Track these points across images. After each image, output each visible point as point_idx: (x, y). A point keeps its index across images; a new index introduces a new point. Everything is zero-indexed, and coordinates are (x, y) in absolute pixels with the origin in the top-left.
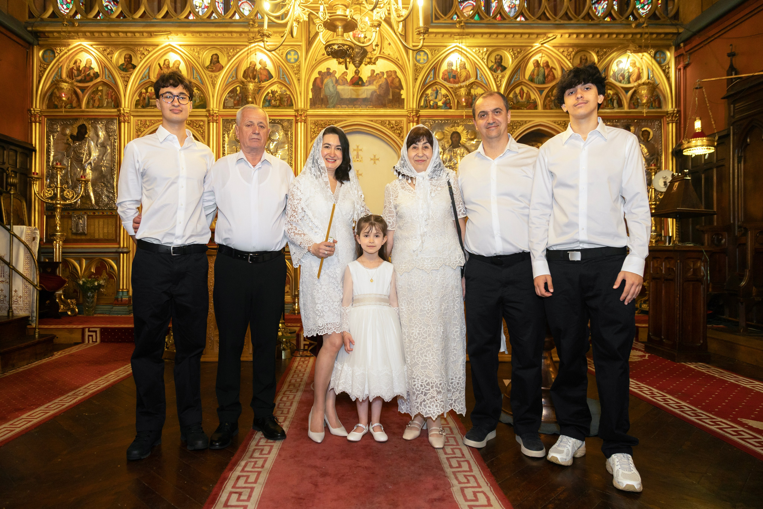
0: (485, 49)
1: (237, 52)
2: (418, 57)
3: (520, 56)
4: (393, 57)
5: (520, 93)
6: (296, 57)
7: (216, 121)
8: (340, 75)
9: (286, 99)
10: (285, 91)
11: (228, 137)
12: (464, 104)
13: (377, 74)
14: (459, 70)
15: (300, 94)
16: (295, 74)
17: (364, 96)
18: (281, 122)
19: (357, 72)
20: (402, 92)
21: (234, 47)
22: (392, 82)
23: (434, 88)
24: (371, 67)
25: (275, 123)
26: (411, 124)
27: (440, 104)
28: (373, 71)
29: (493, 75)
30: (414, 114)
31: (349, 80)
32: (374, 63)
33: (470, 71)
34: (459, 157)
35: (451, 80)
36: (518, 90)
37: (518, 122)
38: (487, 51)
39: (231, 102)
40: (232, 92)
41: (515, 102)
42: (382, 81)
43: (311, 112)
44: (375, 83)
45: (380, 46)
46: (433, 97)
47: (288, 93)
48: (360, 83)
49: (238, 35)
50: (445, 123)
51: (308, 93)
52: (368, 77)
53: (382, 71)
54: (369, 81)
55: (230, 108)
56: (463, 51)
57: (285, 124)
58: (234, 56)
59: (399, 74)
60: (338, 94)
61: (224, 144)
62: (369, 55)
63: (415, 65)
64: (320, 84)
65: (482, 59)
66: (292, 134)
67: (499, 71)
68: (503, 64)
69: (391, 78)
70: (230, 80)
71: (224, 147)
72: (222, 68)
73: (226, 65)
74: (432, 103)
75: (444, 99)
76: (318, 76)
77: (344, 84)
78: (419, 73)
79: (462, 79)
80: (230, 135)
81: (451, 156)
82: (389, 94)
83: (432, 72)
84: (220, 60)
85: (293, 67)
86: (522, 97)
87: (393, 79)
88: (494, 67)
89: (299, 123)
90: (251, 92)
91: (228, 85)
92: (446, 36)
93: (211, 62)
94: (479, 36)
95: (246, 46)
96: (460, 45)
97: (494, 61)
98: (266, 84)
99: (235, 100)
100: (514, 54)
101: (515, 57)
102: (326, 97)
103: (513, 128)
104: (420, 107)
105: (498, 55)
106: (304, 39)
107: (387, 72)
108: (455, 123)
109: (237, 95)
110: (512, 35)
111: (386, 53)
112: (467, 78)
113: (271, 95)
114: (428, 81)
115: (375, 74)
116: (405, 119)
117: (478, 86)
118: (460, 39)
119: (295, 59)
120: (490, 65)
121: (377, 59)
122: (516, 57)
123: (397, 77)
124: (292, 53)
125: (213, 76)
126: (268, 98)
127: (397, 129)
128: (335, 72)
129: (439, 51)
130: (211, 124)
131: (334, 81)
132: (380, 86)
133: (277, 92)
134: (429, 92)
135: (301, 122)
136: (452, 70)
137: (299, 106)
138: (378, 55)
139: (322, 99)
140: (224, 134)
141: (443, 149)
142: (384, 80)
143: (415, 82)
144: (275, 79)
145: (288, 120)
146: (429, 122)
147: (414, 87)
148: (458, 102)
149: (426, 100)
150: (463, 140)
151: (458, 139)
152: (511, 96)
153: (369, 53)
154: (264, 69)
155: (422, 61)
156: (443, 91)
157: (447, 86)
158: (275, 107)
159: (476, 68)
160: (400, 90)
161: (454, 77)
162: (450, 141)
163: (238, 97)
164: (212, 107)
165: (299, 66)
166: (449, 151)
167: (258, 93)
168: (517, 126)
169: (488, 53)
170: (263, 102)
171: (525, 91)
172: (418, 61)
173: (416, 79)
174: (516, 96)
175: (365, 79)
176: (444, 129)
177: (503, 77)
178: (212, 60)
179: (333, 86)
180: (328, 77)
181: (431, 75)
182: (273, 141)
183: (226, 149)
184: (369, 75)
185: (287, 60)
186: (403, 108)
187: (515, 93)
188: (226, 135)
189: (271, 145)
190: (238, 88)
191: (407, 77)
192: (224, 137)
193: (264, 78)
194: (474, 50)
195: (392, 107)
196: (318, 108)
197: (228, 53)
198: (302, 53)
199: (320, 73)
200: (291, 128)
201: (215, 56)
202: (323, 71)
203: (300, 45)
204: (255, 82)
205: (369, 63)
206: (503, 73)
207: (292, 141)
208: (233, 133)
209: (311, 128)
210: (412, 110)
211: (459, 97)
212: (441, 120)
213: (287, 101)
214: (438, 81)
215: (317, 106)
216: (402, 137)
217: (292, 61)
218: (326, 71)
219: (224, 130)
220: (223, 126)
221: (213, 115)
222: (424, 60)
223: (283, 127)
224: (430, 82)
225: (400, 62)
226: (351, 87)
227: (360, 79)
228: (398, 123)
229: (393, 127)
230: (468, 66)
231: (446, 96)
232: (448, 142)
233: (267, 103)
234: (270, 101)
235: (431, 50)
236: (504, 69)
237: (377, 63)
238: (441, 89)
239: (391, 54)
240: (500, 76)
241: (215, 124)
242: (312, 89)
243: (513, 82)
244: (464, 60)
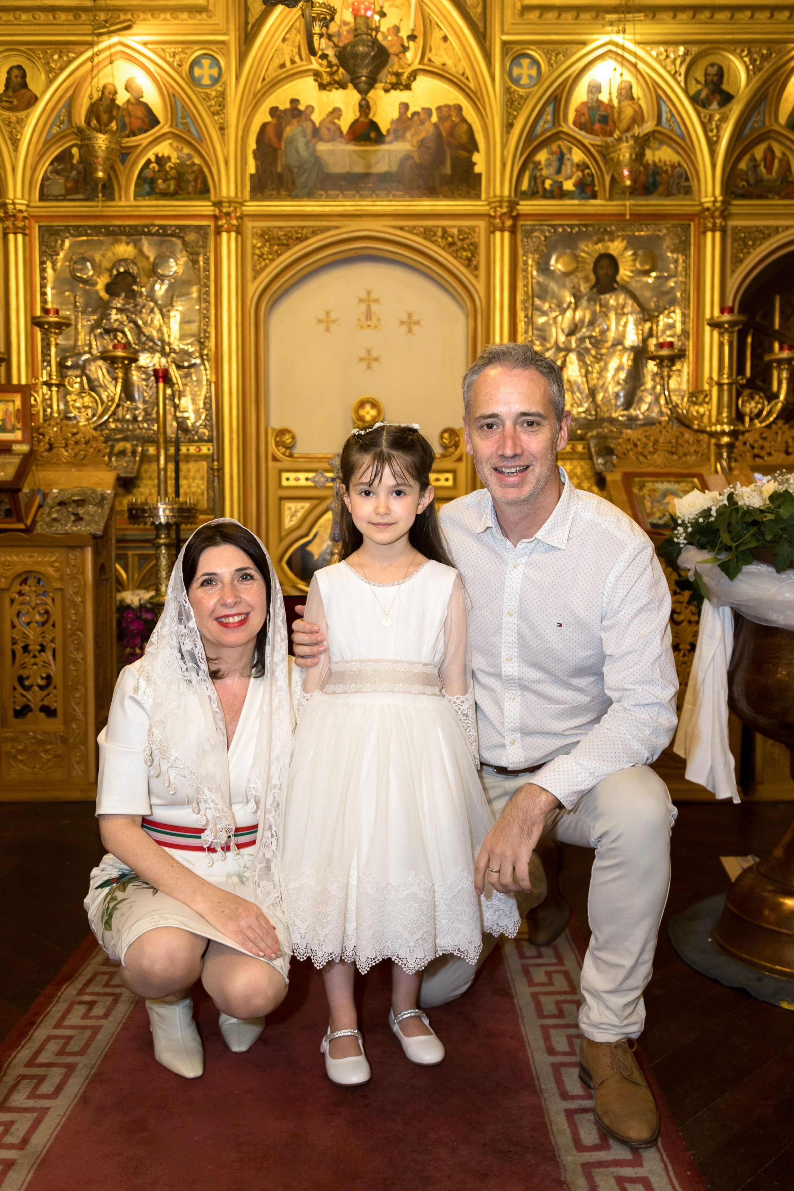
0: (681, 50)
1: (70, 62)
2: (516, 72)
3: (767, 65)
4: (453, 70)
5: (765, 159)
6: (215, 72)
7: (24, 228)
8: (323, 115)
9: (191, 177)
10: (190, 157)
11: (54, 269)
12: (628, 183)
13: (415, 114)
14: (615, 102)
15: (227, 163)
16: (214, 114)
17: (381, 167)
18: (180, 232)
19: (365, 107)
20: (479, 158)
21: (63, 47)
22: (451, 133)
23: (554, 147)
24: (398, 96)
25: (165, 234)
26: (498, 234)
27: (568, 185)
28: (405, 106)
29: (698, 114)
30: (505, 210)
31: (345, 129)
32: (408, 87)
33: (642, 103)
34: (612, 316)
35: (597, 126)
36: (759, 152)
37: (758, 229)
38: (686, 54)
39: (59, 184)
40: (58, 159)
41: (752, 181)
42: (426, 130)
43: (252, 207)
44: (408, 135)
45: (420, 40)
46: (552, 170)
47: (197, 161)
48: (373, 135)
49: (71, 17)
50: (580, 232)
51: (244, 162)
52: (393, 122)
53: (426, 106)
54: (396, 131)
55: (56, 199)
56: (626, 55)
57: (191, 237)
58: (62, 69)
59: (470, 113)
60: (317, 161)
61: (43, 286)
62: (394, 65)
63: (508, 91)
64: (274, 140)
65: (674, 76)
66: (207, 261)
67: (715, 105)
68: (725, 87)
69: (447, 124)
70: (55, 130)
71: (43, 294)
72: (34, 100)
73: (44, 92)
74: (548, 184)
75: (579, 174)
76: (269, 119)
77: (332, 140)
78: (519, 110)
79: (624, 124)
80: (59, 265)
81: (594, 314)
82: (443, 163)
83: (550, 109)
84: (28, 80)
85: (208, 97)
86: (769, 169)
87: (454, 126)
88: (703, 95)
89: (224, 235)
90: (101, 154)
91: (49, 143)
92: (586, 16)
93: (7, 86)
94: (667, 16)
95: (92, 44)
96: (619, 38)
97: (702, 79)
98: (144, 139)
99: (67, 179)
100: (753, 61)
101: (753, 71)
102: (289, 168)
103: (746, 245)
104: (519, 194)
105: (712, 65)
106: (232, 26)
107: (439, 108)
108: (605, 232)
109: (73, 167)
110: (748, 13)
111: (438, 61)
112: (638, 118)
113: (154, 166)
114: (539, 130)
115: (409, 114)
116: (481, 225)
117: (662, 143)
118: (619, 21)
119: (211, 77)
120: (694, 88)
121: (413, 75)
122: (757, 69)
123: (464, 120)
124: (206, 62)
125: (14, 119)
126: (148, 174)
127: (463, 249)
128: (310, 109)
129: (567, 56)
130: (11, 237)
131: (309, 131)
132: (422, 143)
133: (169, 158)
134: (542, 156)
135: (228, 232)
136: (600, 103)
137: (224, 193)
138: (416, 66)
139: (280, 176)
140: (42, 263)
141: (574, 296)
142: (432, 129)
143: (508, 132)
144: (164, 128)
145: (199, 228)
146: (542, 232)
147: (504, 146)
148: (613, 179)
149: (534, 178)
150: (625, 273)
151: (610, 272)
152: (743, 165)
153: (393, 59)
154: (138, 102)
155: (524, 81)
156: (577, 156)
157: (586, 142)
158: (165, 195)
159: (658, 97)
160: (471, 153)
161: (604, 119)
162: (592, 277)
163: (74, 173)
164: (11, 196)
165: (222, 95)
166: (589, 300)
167: (123, 161)
168: (754, 240)
169: (688, 59)
170: (137, 185)
171: (778, 154)
172: (516, 81)
173: (510, 125)
174: (755, 166)
175: (384, 126)
176: (576, 247)
177: (724, 119)
178: (8, 80)
179: (307, 144)
180: (295, 121)
181: (548, 116)
182: (162, 278)
183: (49, 297)
184: (395, 115)
185: (194, 81)
186: (478, 197)
187: (753, 159)
188: (49, 264)
189: (157, 287)
190: (75, 151)
191: (489, 122)
192: (43, 270)
193: (137, 124)
194: (654, 53)
195: (451, 195)
196: (270, 198)
197: (48, 63)
198: (228, 63)
199: (274, 111)
200: (205, 246)
201: (16, 72)
202: (282, 108)
203: (223, 42)
204: (111, 132)
205: (395, 86)
206: (725, 109)
207: (208, 277)
208: (65, 259)
209: (254, 247)
210: (501, 201)
211: (614, 165)
212: (571, 226)
213: (196, 180)
214: (565, 129)
215: (267, 192)
216: (476, 268)
217: (206, 81)
218: (288, 106)
219: (42, 253)
220: (42, 243)
221: (14, 216)
222: (530, 77)
223: (185, 244)
224: (543, 132)
225: (472, 85)
226: (351, 147)
227: (374, 126)
228: (465, 234)
229: (452, 244)
230: (637, 92)
231: (582, 167)
232: (587, 279)
233: (147, 187)
234: (152, 182)
235: (547, 53)
236: (727, 99)
237: (414, 85)
238: (570, 149)
239: (449, 62)
240: (717, 117)
241: (20, 237)
242: (255, 153)
243: (747, 131)
244: (628, 77)
